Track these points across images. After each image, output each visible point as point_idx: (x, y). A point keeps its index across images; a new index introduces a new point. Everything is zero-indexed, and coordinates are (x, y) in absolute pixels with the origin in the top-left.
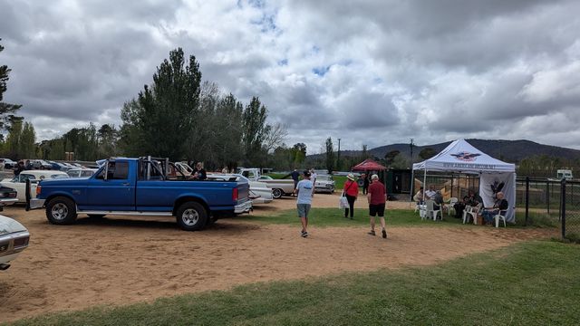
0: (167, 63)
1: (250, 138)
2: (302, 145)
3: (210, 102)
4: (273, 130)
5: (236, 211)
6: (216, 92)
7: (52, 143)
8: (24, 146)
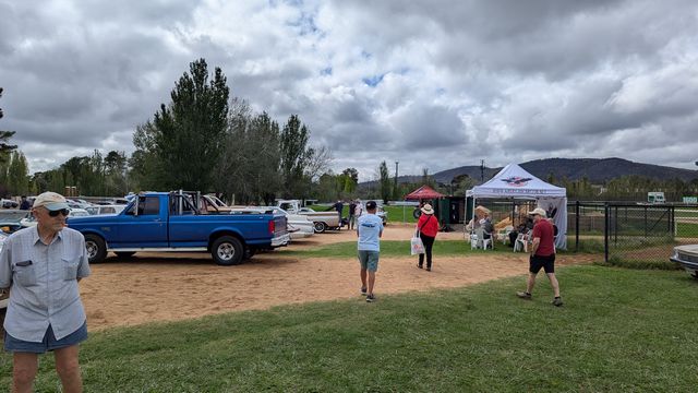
0: (187, 77)
1: (289, 165)
2: (353, 171)
3: (241, 122)
4: (317, 154)
5: (273, 244)
6: (247, 110)
7: (47, 175)
8: (13, 181)
